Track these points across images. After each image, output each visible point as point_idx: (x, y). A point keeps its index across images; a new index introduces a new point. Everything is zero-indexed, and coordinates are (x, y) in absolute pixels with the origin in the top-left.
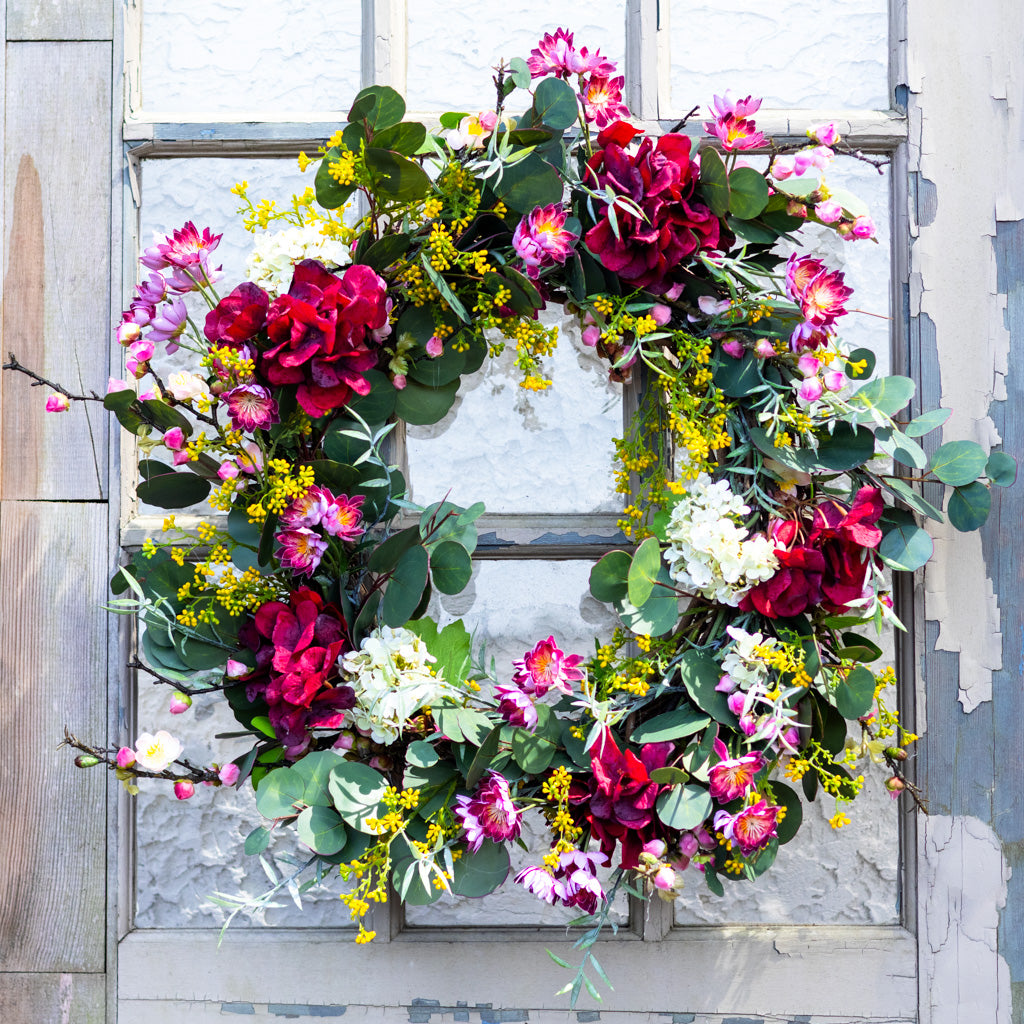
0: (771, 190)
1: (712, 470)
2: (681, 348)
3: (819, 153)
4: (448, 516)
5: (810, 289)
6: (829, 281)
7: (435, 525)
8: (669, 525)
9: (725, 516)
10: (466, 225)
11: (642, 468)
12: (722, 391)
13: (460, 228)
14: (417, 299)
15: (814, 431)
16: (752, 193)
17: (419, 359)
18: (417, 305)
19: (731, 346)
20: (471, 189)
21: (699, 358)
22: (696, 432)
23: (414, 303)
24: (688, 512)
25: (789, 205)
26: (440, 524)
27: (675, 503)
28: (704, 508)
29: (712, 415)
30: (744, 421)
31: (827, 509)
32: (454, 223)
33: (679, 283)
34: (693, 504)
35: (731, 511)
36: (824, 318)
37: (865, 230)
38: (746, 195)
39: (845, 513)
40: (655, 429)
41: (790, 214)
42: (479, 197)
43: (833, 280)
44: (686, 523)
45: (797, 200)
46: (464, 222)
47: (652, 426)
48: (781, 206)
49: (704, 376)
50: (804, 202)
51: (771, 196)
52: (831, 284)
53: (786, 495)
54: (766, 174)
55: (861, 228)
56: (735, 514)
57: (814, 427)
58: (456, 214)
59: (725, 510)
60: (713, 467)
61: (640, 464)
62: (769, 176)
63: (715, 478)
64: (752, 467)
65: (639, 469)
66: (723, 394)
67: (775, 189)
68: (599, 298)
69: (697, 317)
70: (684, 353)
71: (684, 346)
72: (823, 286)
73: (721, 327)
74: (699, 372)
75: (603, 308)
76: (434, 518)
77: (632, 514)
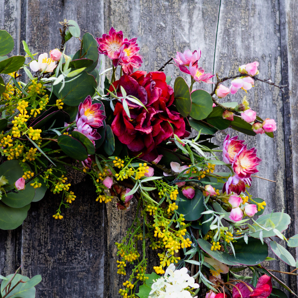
0: (214, 105)
1: (177, 262)
2: (161, 190)
3: (246, 81)
4: (18, 283)
5: (238, 157)
6: (249, 154)
7: (11, 288)
8: (151, 293)
9: (185, 289)
10: (39, 113)
11: (133, 260)
12: (183, 215)
13: (36, 114)
14: (9, 155)
15: (234, 242)
16: (203, 105)
17: (9, 192)
18: (8, 159)
19: (189, 191)
20: (44, 94)
21: (171, 196)
22: (171, 238)
23: (7, 157)
24: (163, 286)
25: (224, 113)
26: (14, 288)
27: (154, 280)
28: (171, 284)
29: (178, 229)
30: (192, 235)
31: (240, 287)
32: (32, 111)
33: (160, 155)
34: (165, 281)
35: (189, 286)
36: (245, 174)
37: (270, 127)
38: (200, 106)
39: (252, 290)
40: (140, 238)
41: (224, 118)
42: (48, 99)
43: (251, 153)
44: (162, 292)
45: (229, 110)
46: (38, 110)
47: (138, 237)
48: (218, 114)
49: (173, 207)
50: (234, 111)
51: (214, 107)
52: (249, 155)
53: (216, 278)
54: (212, 95)
55: (268, 125)
56: (191, 288)
57: (234, 240)
58: (34, 106)
59: (186, 285)
60: (177, 260)
61: (133, 257)
62: (214, 96)
63: (179, 266)
64: (198, 261)
65: (131, 260)
66: (184, 217)
67: (216, 104)
68: (116, 158)
69: (169, 174)
70: (163, 193)
71: (163, 189)
72: (245, 156)
73: (183, 179)
74: (170, 204)
75: (118, 164)
76: (10, 284)
77: (128, 286)
